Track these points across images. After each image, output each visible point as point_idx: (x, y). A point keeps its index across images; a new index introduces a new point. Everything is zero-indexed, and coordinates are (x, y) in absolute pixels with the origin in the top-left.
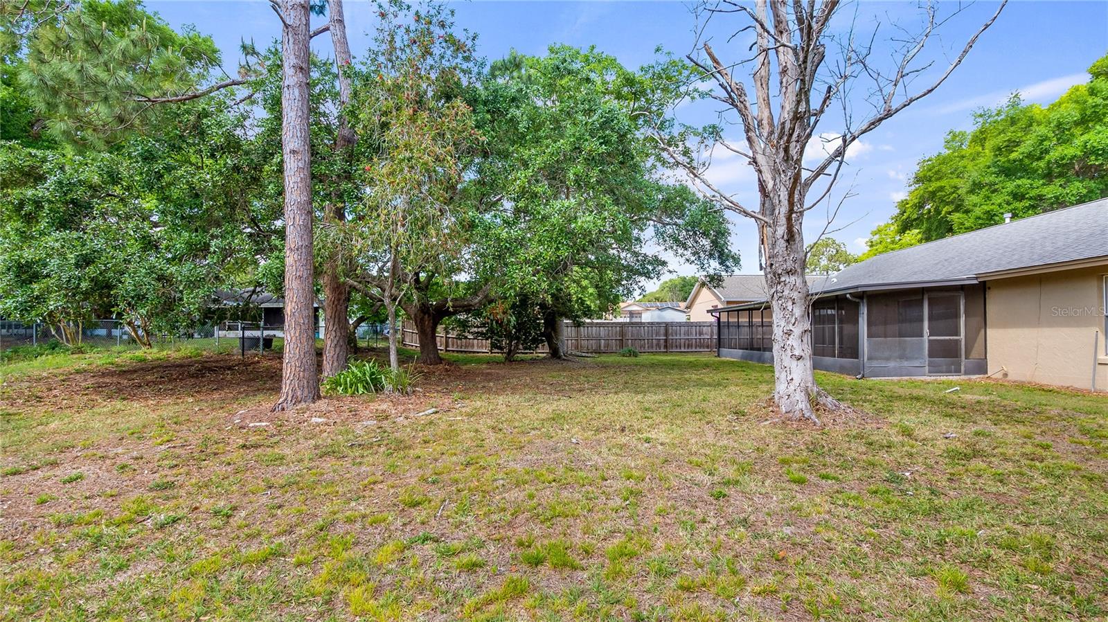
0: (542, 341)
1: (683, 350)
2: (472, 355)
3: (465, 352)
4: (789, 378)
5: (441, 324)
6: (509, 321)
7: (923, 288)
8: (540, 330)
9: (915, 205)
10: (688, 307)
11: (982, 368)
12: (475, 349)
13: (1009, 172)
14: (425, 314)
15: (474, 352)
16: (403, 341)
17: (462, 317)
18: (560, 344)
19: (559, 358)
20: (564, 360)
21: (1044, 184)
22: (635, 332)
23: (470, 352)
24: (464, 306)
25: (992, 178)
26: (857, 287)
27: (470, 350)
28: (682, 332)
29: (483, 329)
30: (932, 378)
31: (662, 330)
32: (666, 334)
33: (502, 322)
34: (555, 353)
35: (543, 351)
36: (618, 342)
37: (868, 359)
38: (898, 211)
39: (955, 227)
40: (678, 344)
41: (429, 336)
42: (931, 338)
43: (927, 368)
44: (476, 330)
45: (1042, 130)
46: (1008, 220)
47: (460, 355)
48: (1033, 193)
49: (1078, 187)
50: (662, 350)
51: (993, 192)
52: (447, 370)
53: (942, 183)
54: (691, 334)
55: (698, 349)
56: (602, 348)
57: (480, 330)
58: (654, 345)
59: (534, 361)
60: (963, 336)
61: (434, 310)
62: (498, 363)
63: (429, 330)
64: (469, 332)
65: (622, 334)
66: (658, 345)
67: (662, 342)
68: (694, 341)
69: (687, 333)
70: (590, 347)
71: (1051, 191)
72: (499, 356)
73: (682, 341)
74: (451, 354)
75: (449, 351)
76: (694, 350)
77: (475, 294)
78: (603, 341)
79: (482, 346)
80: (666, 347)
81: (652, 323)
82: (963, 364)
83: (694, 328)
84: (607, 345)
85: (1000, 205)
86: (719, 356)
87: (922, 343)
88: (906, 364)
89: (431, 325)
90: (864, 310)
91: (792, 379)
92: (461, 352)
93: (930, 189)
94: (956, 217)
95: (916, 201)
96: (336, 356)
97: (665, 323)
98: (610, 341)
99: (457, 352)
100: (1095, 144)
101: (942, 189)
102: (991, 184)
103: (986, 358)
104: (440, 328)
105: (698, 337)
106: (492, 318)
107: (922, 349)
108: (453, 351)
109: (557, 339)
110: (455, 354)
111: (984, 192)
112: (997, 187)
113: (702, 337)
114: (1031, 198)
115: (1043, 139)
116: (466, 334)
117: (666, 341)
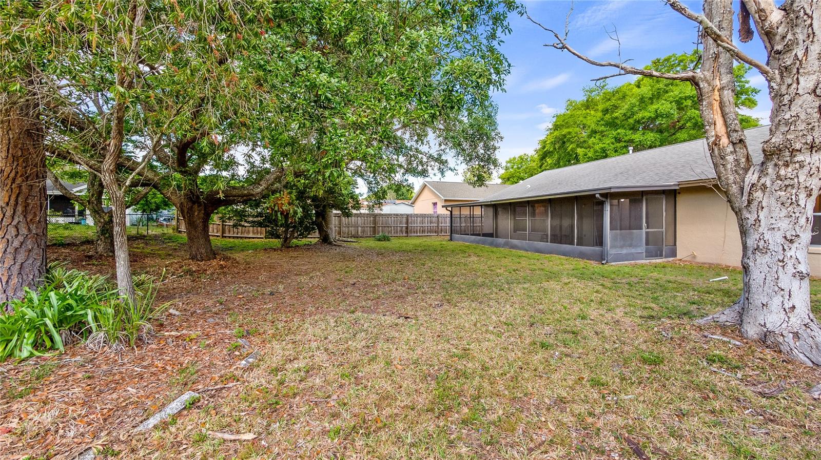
0: (314, 229)
1: (418, 234)
2: (247, 240)
3: (241, 238)
4: (787, 305)
5: (217, 213)
6: (295, 213)
7: (642, 191)
8: (312, 219)
9: (552, 142)
10: (413, 203)
11: (673, 253)
12: (251, 235)
13: (613, 124)
14: (194, 203)
15: (250, 238)
16: (178, 228)
17: (240, 207)
18: (329, 231)
19: (330, 243)
20: (335, 245)
21: (632, 134)
22: (384, 221)
23: (246, 238)
24: (243, 196)
25: (603, 128)
26: (610, 188)
27: (246, 235)
28: (418, 222)
29: (259, 219)
30: (648, 261)
31: (404, 220)
32: (407, 223)
33: (288, 214)
34: (325, 239)
35: (314, 238)
36: (372, 228)
37: (610, 248)
38: (540, 147)
39: (580, 157)
40: (415, 230)
41: (200, 228)
42: (647, 230)
43: (644, 254)
44: (251, 219)
45: (634, 101)
46: (631, 152)
47: (236, 241)
48: (626, 138)
49: (651, 136)
50: (404, 235)
51: (603, 136)
52: (222, 267)
53: (570, 130)
54: (425, 222)
55: (429, 234)
56: (359, 234)
57: (256, 219)
58: (399, 231)
59: (308, 247)
60: (664, 229)
61: (206, 199)
62: (275, 250)
63: (199, 222)
64: (246, 221)
65: (375, 222)
66: (401, 231)
67: (404, 228)
68: (426, 228)
69: (422, 222)
70: (350, 233)
71: (637, 137)
72: (276, 242)
73: (419, 228)
74: (228, 240)
75: (226, 237)
76: (426, 234)
77: (257, 183)
78: (360, 228)
79: (257, 233)
80: (407, 232)
81: (397, 215)
82: (664, 250)
83: (426, 218)
84: (363, 232)
85: (608, 144)
86: (451, 240)
87: (641, 235)
88: (633, 251)
89: (202, 215)
90: (607, 208)
91: (794, 307)
92: (237, 237)
93: (563, 133)
94: (580, 151)
95: (553, 140)
96: (17, 266)
97: (406, 214)
98: (366, 228)
99: (234, 237)
100: (662, 111)
101: (569, 133)
102: (602, 132)
103: (675, 245)
104: (215, 218)
105: (429, 225)
106: (276, 208)
107: (641, 240)
108: (230, 237)
109: (327, 227)
110: (232, 240)
111: (598, 136)
112: (605, 133)
113: (432, 225)
114: (625, 142)
115: (633, 106)
116: (243, 223)
117: (407, 228)
